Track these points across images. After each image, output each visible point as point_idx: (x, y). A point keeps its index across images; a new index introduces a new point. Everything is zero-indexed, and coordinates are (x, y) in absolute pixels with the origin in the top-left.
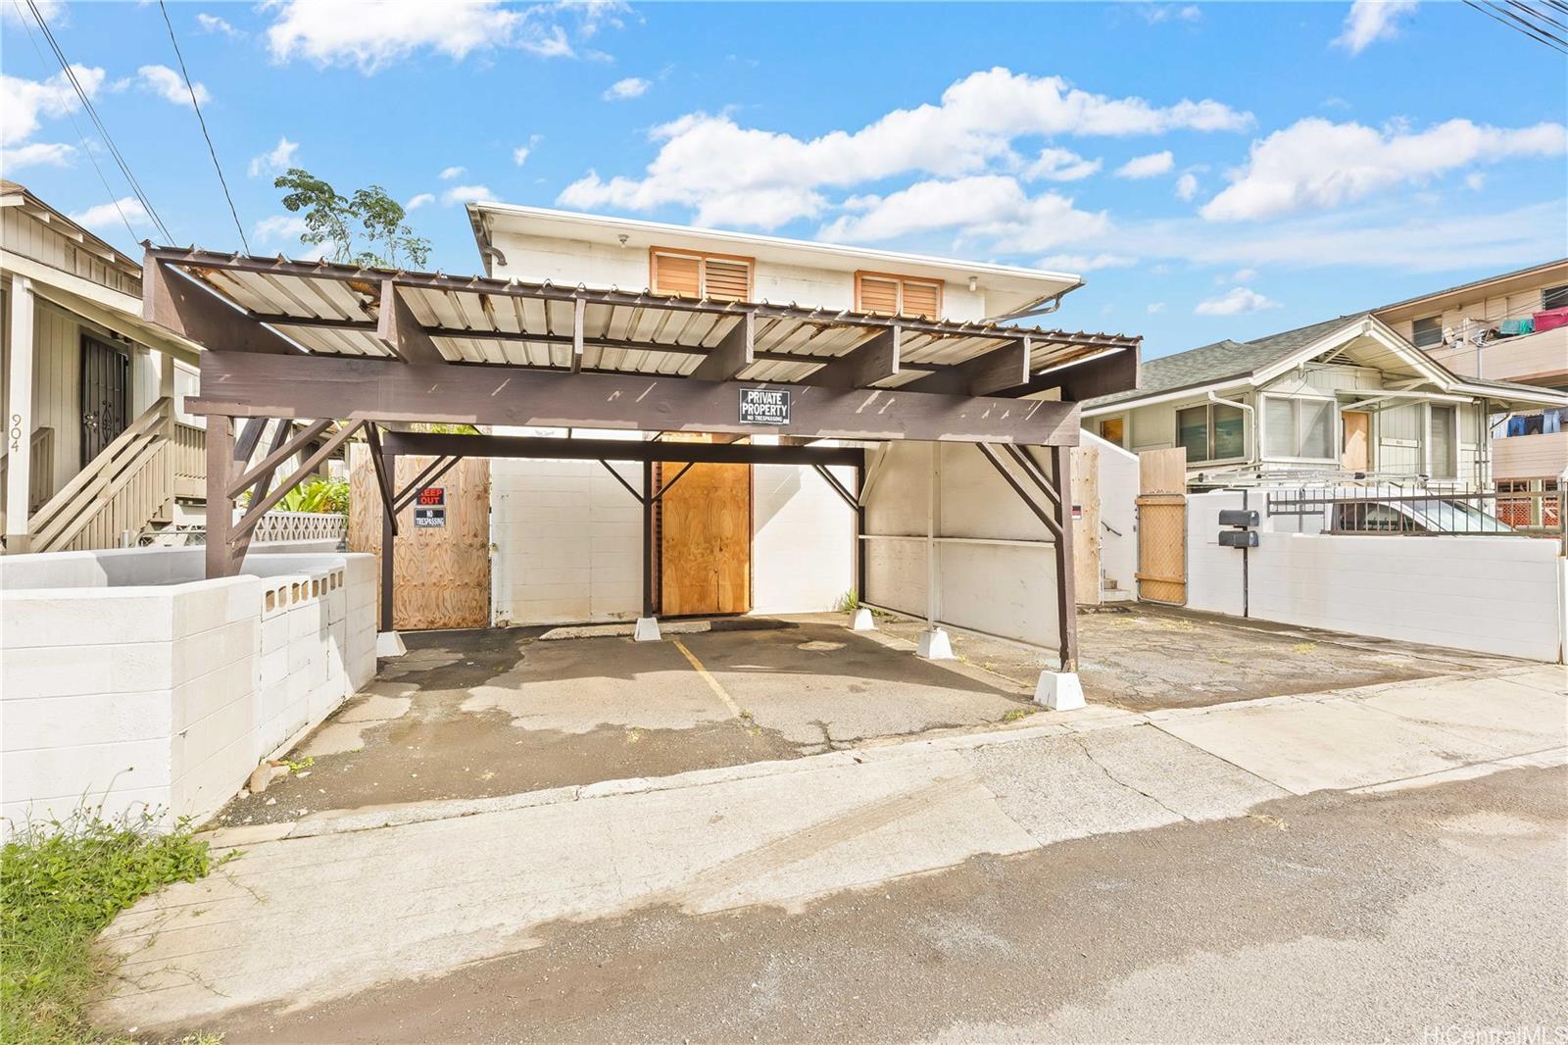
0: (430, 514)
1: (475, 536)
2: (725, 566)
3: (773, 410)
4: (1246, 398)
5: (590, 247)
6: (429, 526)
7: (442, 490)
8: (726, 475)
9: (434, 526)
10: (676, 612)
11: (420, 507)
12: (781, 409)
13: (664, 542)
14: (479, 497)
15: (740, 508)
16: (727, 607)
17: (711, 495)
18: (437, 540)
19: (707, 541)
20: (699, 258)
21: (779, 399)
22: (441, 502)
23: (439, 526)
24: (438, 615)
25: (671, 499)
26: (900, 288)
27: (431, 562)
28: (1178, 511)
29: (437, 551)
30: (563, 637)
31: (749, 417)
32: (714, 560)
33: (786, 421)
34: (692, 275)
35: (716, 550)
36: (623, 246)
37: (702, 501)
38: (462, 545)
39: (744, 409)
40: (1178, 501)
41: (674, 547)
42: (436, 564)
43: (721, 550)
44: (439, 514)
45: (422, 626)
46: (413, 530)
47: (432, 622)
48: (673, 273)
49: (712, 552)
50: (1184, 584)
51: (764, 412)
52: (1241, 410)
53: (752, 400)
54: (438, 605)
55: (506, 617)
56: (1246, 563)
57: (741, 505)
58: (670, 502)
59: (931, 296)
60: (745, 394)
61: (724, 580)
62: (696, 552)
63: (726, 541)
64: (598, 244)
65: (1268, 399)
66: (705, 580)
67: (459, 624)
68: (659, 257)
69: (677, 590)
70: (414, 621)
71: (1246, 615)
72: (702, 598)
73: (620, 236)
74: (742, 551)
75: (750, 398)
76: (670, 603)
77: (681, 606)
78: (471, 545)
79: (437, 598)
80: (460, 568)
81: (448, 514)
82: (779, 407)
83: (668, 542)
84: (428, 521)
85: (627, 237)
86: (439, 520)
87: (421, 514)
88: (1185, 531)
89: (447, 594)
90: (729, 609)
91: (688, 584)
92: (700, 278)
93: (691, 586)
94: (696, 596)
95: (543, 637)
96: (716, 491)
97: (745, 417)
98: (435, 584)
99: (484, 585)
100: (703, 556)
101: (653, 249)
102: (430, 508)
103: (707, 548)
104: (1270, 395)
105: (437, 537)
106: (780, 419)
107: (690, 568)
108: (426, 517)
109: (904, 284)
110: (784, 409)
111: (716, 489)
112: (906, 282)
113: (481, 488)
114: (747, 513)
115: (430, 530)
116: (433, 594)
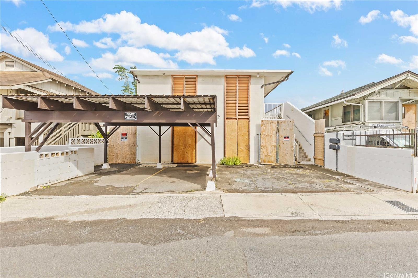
0: (124, 138)
1: (133, 143)
2: (189, 151)
3: (133, 117)
4: (361, 102)
5: (158, 77)
6: (124, 141)
7: (127, 133)
8: (189, 129)
9: (125, 141)
10: (177, 162)
11: (122, 137)
12: (134, 117)
13: (174, 145)
14: (134, 135)
15: (193, 137)
16: (190, 161)
17: (186, 134)
18: (126, 144)
19: (185, 145)
20: (183, 76)
21: (134, 114)
22: (126, 136)
23: (126, 141)
24: (126, 160)
25: (176, 135)
26: (237, 79)
27: (124, 149)
28: (322, 138)
29: (125, 147)
30: (142, 166)
31: (127, 119)
32: (186, 150)
33: (136, 119)
34: (182, 81)
35: (187, 147)
36: (164, 76)
37: (183, 136)
38: (130, 145)
39: (126, 117)
40: (322, 135)
41: (176, 146)
42: (125, 149)
43: (188, 147)
44: (126, 138)
45: (122, 163)
46: (121, 142)
47: (125, 162)
48: (177, 81)
49: (186, 148)
50: (324, 160)
51: (130, 118)
52: (359, 106)
53: (128, 115)
54: (126, 158)
55: (139, 161)
56: (337, 155)
57: (193, 136)
58: (176, 136)
59: (247, 80)
60: (126, 113)
61: (189, 155)
62: (182, 148)
63: (189, 145)
64: (160, 76)
65: (369, 102)
66: (184, 154)
67: (130, 162)
68: (174, 77)
69: (177, 157)
70: (121, 161)
71: (337, 170)
72: (183, 159)
73: (163, 73)
74: (193, 148)
75: (127, 114)
76: (175, 160)
77: (178, 161)
78: (132, 145)
79: (126, 157)
80: (130, 150)
81: (128, 138)
82: (134, 116)
83: (175, 145)
84: (124, 140)
85: (165, 74)
86: (126, 140)
87: (122, 138)
88: (324, 144)
89: (127, 156)
90: (190, 162)
91: (180, 155)
92: (184, 81)
93: (181, 156)
94: (182, 158)
95: (139, 166)
96: (187, 133)
97: (126, 119)
98: (125, 154)
99: (135, 154)
100: (183, 149)
101: (172, 75)
102: (124, 137)
103: (184, 147)
104: (368, 100)
105: (125, 143)
106: (134, 119)
107: (180, 152)
108: (123, 139)
109: (238, 77)
110: (135, 117)
111: (187, 132)
112: (239, 77)
113: (134, 133)
114: (195, 138)
115: (124, 142)
116: (125, 156)
